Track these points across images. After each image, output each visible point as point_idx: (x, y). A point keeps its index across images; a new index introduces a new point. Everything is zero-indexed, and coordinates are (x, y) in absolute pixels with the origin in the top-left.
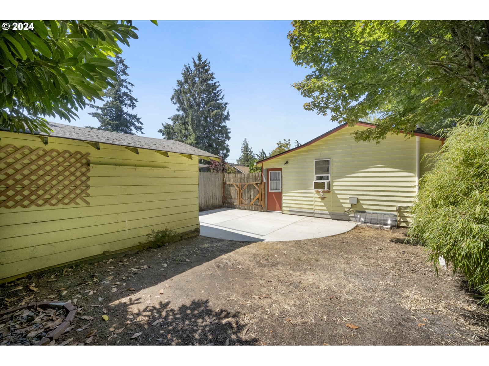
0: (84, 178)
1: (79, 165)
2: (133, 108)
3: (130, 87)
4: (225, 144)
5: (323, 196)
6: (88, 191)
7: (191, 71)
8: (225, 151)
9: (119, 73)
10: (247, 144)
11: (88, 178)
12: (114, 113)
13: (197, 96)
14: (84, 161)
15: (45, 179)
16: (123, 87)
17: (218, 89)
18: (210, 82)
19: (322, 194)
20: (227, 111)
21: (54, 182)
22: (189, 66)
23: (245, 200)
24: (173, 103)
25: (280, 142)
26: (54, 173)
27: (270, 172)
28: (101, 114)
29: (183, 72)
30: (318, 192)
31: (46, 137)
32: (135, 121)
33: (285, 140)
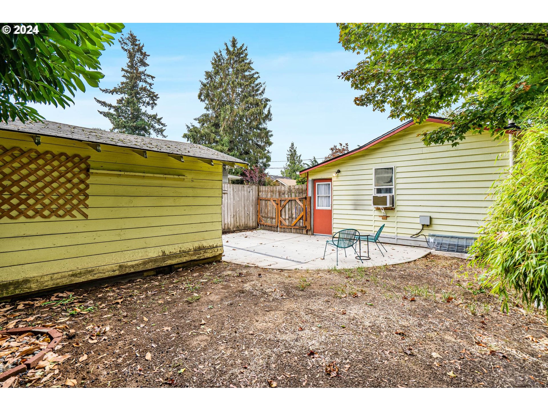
0: (82, 186)
1: (76, 170)
2: (153, 107)
3: (149, 80)
4: (266, 150)
5: (385, 215)
6: (87, 202)
7: (224, 60)
8: (265, 160)
9: (136, 64)
10: (295, 151)
11: (87, 186)
12: (129, 113)
13: (230, 90)
14: (83, 166)
15: (37, 186)
16: (140, 81)
17: (257, 82)
18: (247, 73)
19: (383, 211)
20: (268, 109)
21: (47, 190)
22: (221, 55)
23: (285, 220)
24: (202, 100)
25: (335, 147)
26: (48, 179)
27: (317, 184)
28: (114, 115)
29: (214, 62)
30: (378, 209)
31: (38, 137)
32: (155, 123)
33: (341, 145)
